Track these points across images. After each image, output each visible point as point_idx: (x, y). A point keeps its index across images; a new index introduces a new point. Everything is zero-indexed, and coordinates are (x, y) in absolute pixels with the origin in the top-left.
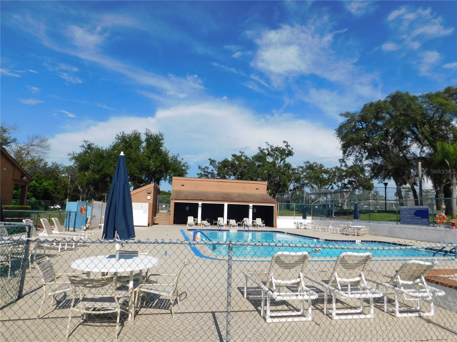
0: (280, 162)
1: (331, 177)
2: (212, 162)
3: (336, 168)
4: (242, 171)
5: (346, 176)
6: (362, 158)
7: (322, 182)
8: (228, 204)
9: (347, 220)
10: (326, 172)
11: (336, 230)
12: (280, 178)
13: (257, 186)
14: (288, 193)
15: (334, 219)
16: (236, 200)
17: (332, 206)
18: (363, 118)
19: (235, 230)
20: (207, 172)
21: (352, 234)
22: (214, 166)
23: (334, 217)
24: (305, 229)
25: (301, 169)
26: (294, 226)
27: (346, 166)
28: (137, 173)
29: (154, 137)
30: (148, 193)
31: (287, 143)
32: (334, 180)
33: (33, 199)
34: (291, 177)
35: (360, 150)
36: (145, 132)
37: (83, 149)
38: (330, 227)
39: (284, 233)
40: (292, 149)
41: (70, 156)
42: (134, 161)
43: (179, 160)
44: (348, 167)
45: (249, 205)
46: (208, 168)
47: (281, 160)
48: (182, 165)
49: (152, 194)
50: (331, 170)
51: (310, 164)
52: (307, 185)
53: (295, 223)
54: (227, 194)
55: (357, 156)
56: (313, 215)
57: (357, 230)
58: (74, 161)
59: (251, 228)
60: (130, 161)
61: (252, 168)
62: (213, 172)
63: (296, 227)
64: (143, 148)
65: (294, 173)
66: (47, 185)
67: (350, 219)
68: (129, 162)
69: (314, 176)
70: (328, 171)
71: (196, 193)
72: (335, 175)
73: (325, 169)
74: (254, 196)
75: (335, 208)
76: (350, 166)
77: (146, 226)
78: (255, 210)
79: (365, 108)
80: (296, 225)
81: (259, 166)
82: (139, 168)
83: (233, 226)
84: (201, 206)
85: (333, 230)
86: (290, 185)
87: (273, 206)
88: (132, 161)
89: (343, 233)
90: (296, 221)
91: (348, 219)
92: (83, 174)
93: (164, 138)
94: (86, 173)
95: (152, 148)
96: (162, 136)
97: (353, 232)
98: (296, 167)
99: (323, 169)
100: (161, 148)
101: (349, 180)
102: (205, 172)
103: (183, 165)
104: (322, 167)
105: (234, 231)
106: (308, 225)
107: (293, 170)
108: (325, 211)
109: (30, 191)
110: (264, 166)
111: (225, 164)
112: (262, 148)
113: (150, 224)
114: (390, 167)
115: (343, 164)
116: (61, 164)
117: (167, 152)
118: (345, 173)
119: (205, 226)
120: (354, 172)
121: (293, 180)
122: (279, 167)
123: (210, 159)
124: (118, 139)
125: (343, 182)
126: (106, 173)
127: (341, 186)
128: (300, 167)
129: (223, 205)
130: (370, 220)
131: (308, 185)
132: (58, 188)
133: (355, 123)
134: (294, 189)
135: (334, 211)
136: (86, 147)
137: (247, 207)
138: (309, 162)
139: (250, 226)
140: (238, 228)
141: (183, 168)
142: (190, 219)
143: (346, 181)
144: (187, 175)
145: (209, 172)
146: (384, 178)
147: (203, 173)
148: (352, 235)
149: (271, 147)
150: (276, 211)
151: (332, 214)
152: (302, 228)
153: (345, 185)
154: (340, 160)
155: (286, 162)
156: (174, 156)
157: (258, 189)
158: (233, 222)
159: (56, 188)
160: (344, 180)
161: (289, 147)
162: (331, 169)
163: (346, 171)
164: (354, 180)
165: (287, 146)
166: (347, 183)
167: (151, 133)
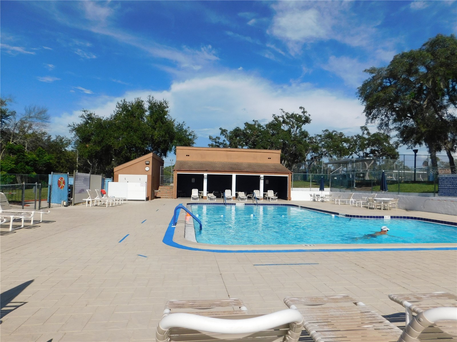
0: (296, 130)
1: (351, 146)
2: (223, 132)
3: (357, 136)
4: (254, 140)
5: (368, 145)
6: (389, 122)
7: (342, 152)
8: (236, 175)
9: (370, 192)
10: (347, 140)
11: (358, 203)
12: (295, 147)
13: (269, 155)
14: (305, 164)
15: (356, 190)
16: (246, 170)
17: (353, 176)
18: (392, 74)
19: (242, 204)
20: (218, 142)
21: (378, 207)
22: (225, 136)
23: (355, 189)
24: (323, 201)
25: (319, 138)
26: (310, 199)
27: (368, 133)
28: (139, 144)
29: (158, 105)
30: (147, 164)
31: (304, 109)
32: (355, 149)
33: (34, 174)
34: (308, 146)
35: (387, 113)
36: (147, 100)
37: (83, 120)
38: (352, 199)
39: (297, 206)
40: (310, 115)
41: (71, 127)
42: (136, 131)
43: (185, 129)
44: (371, 134)
45: (260, 176)
46: (219, 138)
47: (297, 128)
48: (188, 134)
49: (151, 165)
50: (351, 139)
51: (329, 132)
52: (325, 154)
53: (311, 196)
54: (237, 164)
55: (382, 120)
56: (332, 187)
57: (384, 203)
58: (75, 133)
59: (262, 201)
60: (132, 131)
61: (265, 136)
62: (225, 143)
63: (312, 200)
64: (147, 117)
65: (312, 143)
66: (48, 160)
67: (374, 191)
68: (130, 132)
69: (333, 145)
70: (349, 140)
71: (201, 164)
72: (356, 144)
73: (345, 138)
74: (266, 166)
75: (356, 178)
76: (372, 134)
77: (144, 200)
78: (267, 182)
79: (395, 60)
80: (312, 197)
81: (273, 135)
82: (140, 138)
83: (242, 199)
84: (206, 177)
85: (354, 203)
86: (307, 155)
87: (287, 177)
88: (133, 130)
89: (367, 206)
90: (312, 193)
91: (372, 191)
92: (84, 147)
93: (168, 105)
94: (87, 145)
95: (155, 117)
96: (166, 104)
97: (378, 206)
98: (314, 136)
99: (343, 137)
100: (166, 117)
101: (371, 150)
102: (216, 142)
103: (190, 135)
104: (342, 136)
105: (240, 204)
106: (326, 197)
107: (310, 139)
108: (346, 181)
109: (30, 165)
110: (278, 134)
111: (237, 132)
112: (276, 115)
113: (150, 198)
114: (423, 130)
115: (366, 132)
116: (64, 137)
117: (172, 121)
118: (367, 142)
119: (211, 199)
120: (377, 140)
121: (310, 149)
122: (294, 135)
123: (220, 129)
124: (118, 108)
125: (365, 151)
126: (107, 144)
127: (362, 156)
128: (318, 135)
129: (231, 176)
130: (399, 191)
131: (327, 155)
132: (61, 161)
133: (382, 80)
134: (312, 158)
135: (355, 181)
136: (86, 117)
137: (258, 178)
138: (328, 130)
139: (261, 199)
140: (247, 201)
141: (190, 137)
142: (195, 192)
143: (368, 150)
144: (194, 145)
145: (221, 143)
146: (415, 143)
147: (214, 144)
148: (378, 209)
149: (287, 114)
150: (289, 182)
151: (353, 185)
152: (319, 200)
153: (367, 154)
154: (362, 128)
155: (303, 130)
156: (179, 124)
157: (270, 158)
158: (242, 194)
159: (60, 161)
160: (366, 149)
161: (305, 113)
162: (352, 137)
163: (369, 139)
164: (377, 149)
165: (304, 112)
166: (369, 153)
167: (155, 100)
